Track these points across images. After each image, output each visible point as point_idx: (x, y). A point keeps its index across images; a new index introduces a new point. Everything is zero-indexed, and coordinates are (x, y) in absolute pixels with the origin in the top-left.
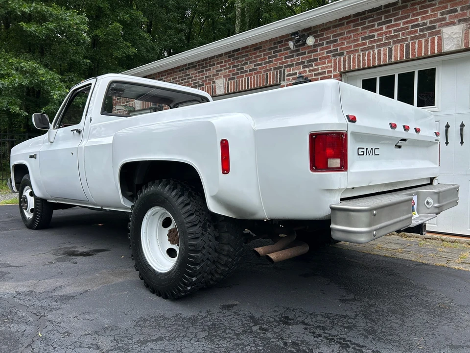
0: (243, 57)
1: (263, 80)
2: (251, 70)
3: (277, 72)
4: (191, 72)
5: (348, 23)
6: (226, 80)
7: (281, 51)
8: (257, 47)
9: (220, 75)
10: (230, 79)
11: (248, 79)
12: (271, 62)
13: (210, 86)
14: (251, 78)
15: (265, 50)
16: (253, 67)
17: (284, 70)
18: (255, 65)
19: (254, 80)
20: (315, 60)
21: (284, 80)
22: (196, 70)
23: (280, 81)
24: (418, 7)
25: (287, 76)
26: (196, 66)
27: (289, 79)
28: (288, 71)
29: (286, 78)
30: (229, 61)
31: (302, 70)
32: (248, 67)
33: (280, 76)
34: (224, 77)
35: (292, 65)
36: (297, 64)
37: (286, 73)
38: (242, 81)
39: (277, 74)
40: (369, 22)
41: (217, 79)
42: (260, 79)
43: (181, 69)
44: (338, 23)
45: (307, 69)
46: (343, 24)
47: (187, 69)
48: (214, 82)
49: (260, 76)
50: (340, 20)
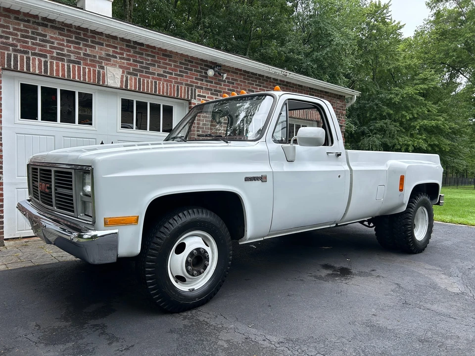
0: (148, 55)
1: (174, 91)
2: (159, 75)
3: (188, 89)
4: (50, 34)
5: (241, 74)
6: (123, 72)
7: (191, 70)
8: (167, 54)
9: (112, 62)
10: (129, 73)
11: (156, 82)
12: (182, 76)
13: (94, 71)
14: (159, 83)
15: (175, 62)
16: (162, 73)
17: (195, 90)
18: (164, 72)
19: (163, 87)
20: (220, 92)
21: (195, 99)
22: (61, 34)
23: (192, 98)
24: (272, 84)
25: (198, 96)
26: (63, 29)
27: (200, 100)
28: (198, 92)
29: (197, 97)
30: (129, 51)
31: (210, 95)
32: (155, 70)
33: (192, 93)
34: (121, 67)
35: (202, 88)
36: (206, 89)
37: (197, 93)
38: (148, 82)
39: (188, 91)
40: (251, 80)
41: (107, 64)
42: (171, 89)
43: (21, 17)
44: (234, 70)
45: (214, 97)
46: (237, 73)
47: (38, 24)
48: (103, 68)
49: (171, 86)
50: (237, 69)
